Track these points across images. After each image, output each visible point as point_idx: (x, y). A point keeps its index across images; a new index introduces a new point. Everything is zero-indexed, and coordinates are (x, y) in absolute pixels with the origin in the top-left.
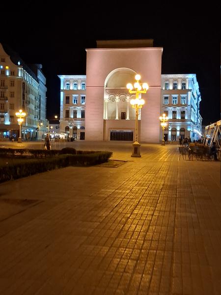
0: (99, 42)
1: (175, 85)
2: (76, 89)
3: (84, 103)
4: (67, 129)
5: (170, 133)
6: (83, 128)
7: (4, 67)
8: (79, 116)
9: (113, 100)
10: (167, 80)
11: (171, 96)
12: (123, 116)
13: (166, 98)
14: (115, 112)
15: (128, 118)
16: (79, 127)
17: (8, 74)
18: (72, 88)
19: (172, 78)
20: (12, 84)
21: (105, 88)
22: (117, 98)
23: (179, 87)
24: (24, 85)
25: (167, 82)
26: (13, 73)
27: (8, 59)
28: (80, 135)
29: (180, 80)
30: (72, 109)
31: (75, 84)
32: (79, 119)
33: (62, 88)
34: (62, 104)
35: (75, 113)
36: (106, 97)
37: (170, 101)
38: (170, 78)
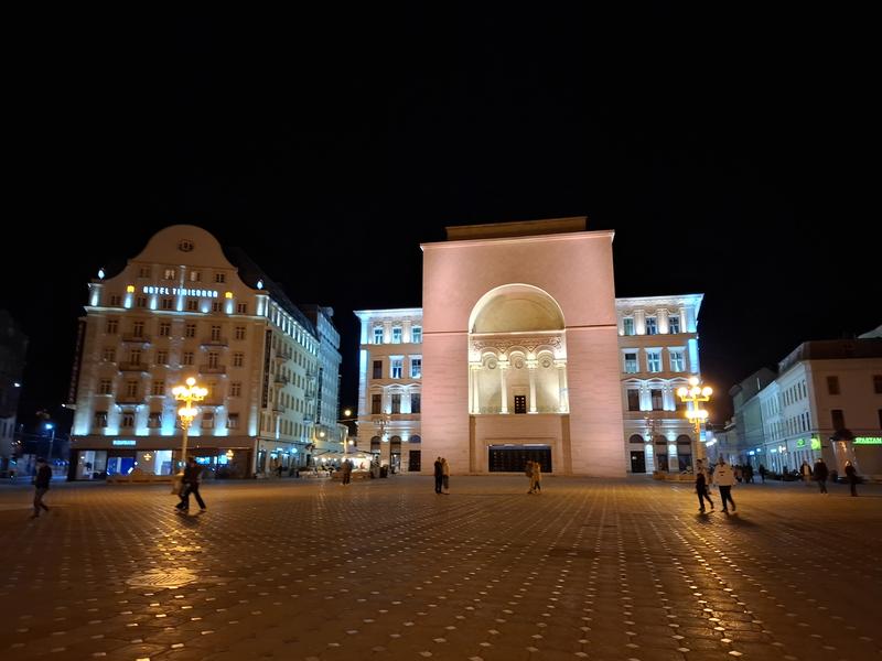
0: (451, 230)
1: (651, 324)
2: (398, 342)
3: (418, 376)
4: (376, 442)
5: (649, 450)
6: (415, 439)
7: (222, 295)
8: (406, 408)
9: (491, 365)
10: (629, 312)
11: (642, 353)
12: (520, 405)
13: (630, 357)
14: (497, 395)
15: (533, 410)
16: (405, 438)
17: (229, 309)
18: (388, 338)
19: (641, 307)
20: (240, 333)
21: (470, 335)
22: (503, 357)
23: (663, 328)
24: (269, 335)
25: (629, 317)
26: (241, 308)
27: (232, 274)
28: (407, 459)
29: (662, 311)
30: (387, 391)
31: (396, 331)
32: (406, 417)
33: (364, 341)
34: (363, 379)
35: (396, 401)
36: (475, 356)
37: (643, 365)
38: (637, 307)
